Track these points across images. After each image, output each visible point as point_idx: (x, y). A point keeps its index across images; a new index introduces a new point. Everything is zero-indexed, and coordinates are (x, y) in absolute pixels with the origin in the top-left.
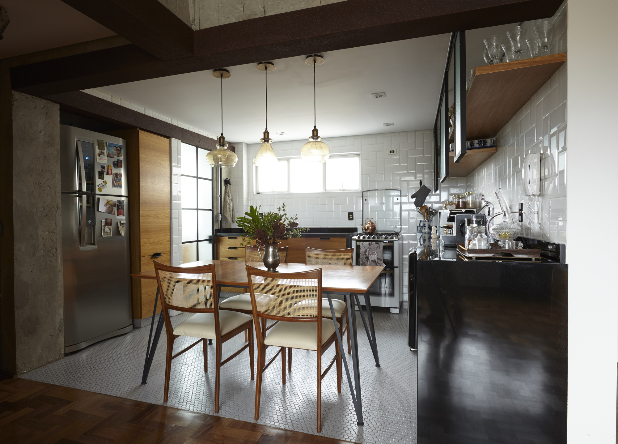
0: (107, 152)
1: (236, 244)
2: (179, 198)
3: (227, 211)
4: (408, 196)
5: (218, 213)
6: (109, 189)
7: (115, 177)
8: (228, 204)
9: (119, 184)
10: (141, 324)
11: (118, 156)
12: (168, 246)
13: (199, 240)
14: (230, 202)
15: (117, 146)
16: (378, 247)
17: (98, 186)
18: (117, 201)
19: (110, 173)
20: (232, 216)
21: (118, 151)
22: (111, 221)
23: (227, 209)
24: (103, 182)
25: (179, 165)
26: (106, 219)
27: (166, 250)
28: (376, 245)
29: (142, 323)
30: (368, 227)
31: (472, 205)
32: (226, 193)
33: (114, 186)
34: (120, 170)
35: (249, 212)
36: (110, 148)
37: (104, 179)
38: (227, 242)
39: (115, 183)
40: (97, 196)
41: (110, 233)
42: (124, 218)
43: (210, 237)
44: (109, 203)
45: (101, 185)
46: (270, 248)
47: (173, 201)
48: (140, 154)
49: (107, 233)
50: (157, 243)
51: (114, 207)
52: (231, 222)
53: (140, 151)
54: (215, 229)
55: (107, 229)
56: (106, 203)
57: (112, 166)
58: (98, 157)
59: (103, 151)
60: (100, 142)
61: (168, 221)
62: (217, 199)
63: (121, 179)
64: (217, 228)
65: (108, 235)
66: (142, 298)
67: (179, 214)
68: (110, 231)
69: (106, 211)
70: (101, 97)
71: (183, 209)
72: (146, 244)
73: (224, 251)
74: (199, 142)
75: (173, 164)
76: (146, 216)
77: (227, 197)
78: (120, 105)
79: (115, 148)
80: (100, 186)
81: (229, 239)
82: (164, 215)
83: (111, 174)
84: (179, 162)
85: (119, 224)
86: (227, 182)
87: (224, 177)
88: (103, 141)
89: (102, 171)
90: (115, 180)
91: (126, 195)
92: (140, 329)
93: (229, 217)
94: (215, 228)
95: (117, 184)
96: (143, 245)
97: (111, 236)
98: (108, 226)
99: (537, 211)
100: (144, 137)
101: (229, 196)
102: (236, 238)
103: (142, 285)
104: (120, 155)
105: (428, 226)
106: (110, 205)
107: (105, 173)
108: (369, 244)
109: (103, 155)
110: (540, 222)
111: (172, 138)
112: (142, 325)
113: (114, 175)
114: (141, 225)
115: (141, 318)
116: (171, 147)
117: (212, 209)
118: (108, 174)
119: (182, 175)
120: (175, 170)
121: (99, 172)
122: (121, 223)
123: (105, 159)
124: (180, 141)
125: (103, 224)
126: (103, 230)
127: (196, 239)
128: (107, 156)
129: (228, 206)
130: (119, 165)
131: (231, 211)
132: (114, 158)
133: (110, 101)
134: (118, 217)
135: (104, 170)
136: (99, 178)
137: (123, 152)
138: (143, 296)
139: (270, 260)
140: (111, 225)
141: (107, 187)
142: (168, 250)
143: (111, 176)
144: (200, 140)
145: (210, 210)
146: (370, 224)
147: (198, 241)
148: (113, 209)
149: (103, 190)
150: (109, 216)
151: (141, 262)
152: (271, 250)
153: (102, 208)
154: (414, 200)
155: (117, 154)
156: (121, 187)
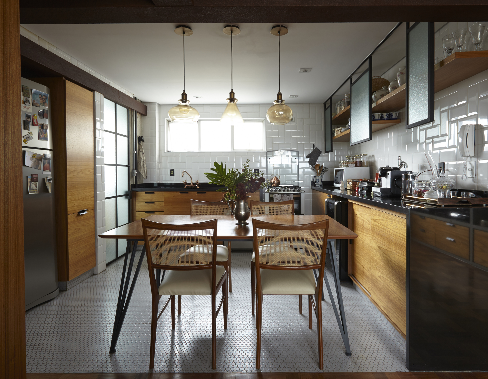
0: (32, 100)
1: (153, 198)
2: (102, 154)
3: (141, 167)
4: (303, 156)
5: (133, 169)
6: (35, 141)
7: (40, 128)
8: (142, 161)
9: (44, 136)
10: (66, 286)
11: (43, 105)
12: (92, 203)
13: (118, 195)
14: (143, 158)
15: (42, 95)
16: (289, 198)
17: (23, 137)
18: (43, 155)
19: (36, 123)
20: (145, 172)
21: (43, 99)
22: (38, 177)
23: (141, 166)
24: (29, 133)
25: (102, 120)
26: (32, 175)
27: (90, 206)
28: (288, 197)
29: (68, 285)
30: (274, 182)
31: (366, 164)
32: (139, 149)
33: (40, 138)
34: (45, 121)
35: (215, 168)
36: (35, 96)
37: (29, 130)
38: (143, 196)
39: (41, 134)
40: (23, 149)
41: (37, 190)
42: (50, 173)
43: (126, 192)
44: (35, 157)
45: (27, 136)
46: (241, 203)
47: (97, 156)
48: (67, 106)
49: (33, 189)
50: (82, 199)
51: (40, 162)
52: (145, 177)
53: (67, 102)
54: (130, 185)
55: (33, 186)
56: (32, 156)
57: (37, 116)
58: (22, 105)
59: (28, 99)
60: (25, 88)
61: (92, 176)
62: (132, 155)
63: (46, 131)
64: (132, 184)
65: (34, 192)
66: (69, 258)
67: (102, 169)
68: (37, 187)
69: (32, 165)
70: (28, 38)
71: (106, 164)
72: (73, 201)
73: (140, 205)
74: (119, 98)
75: (97, 118)
76: (72, 171)
77: (141, 154)
78: (47, 49)
79: (40, 96)
80: (25, 137)
81: (146, 194)
82: (89, 170)
83: (37, 125)
84: (102, 117)
85: (46, 179)
86: (141, 139)
87: (138, 135)
88: (28, 88)
89: (27, 120)
90: (41, 132)
91: (52, 149)
92: (66, 292)
93: (143, 173)
94: (131, 183)
95: (43, 136)
96: (70, 202)
97: (38, 193)
98: (34, 183)
99: (471, 168)
100: (70, 86)
101: (143, 153)
102: (153, 193)
103: (69, 245)
104: (46, 104)
105: (321, 181)
106: (36, 159)
107: (31, 123)
108: (282, 196)
109: (28, 102)
110: (474, 176)
111: (96, 92)
112: (68, 287)
113: (40, 126)
114: (68, 180)
115: (68, 279)
116: (95, 101)
117: (128, 164)
118: (33, 124)
119: (105, 131)
120: (98, 125)
121: (24, 121)
122: (47, 179)
123: (30, 108)
124: (102, 96)
125: (29, 180)
126: (29, 186)
127: (115, 195)
128: (33, 105)
129: (142, 162)
130: (44, 116)
131: (145, 167)
132: (39, 107)
133: (38, 43)
134: (45, 173)
135: (29, 120)
136: (24, 129)
137: (48, 102)
138: (70, 256)
139: (243, 213)
140: (38, 181)
141: (33, 139)
142: (92, 206)
143: (37, 127)
144: (120, 96)
145: (126, 166)
146: (276, 179)
147: (116, 197)
148: (39, 164)
149: (28, 142)
150: (35, 171)
151: (68, 221)
152: (242, 203)
153: (29, 162)
154: (308, 159)
155: (42, 103)
156: (46, 139)
